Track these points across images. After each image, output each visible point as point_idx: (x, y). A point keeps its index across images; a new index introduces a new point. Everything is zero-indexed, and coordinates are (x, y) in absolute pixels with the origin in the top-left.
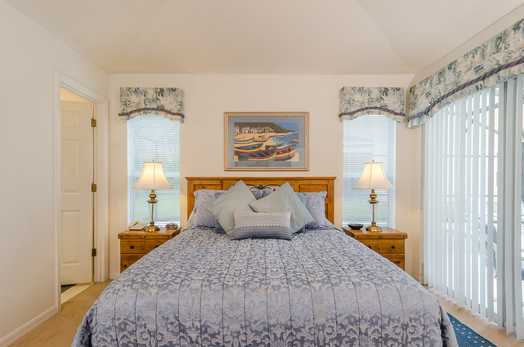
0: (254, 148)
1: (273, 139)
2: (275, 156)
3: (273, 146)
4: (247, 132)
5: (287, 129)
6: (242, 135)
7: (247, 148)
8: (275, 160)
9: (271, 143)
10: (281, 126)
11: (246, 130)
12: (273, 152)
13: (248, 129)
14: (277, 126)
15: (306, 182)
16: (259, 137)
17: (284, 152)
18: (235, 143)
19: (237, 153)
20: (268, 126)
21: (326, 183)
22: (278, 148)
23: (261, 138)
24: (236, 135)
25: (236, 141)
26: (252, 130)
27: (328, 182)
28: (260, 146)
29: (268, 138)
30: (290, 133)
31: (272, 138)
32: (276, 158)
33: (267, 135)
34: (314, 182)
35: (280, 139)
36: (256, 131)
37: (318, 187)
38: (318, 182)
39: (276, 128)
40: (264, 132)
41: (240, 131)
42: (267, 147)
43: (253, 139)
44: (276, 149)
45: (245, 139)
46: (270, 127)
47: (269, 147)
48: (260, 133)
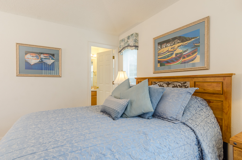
0: (168, 57)
1: (181, 48)
2: (182, 60)
3: (180, 53)
4: (164, 47)
5: (190, 37)
6: (162, 50)
7: (164, 58)
8: (181, 63)
9: (179, 51)
10: (186, 36)
11: (164, 46)
12: (180, 57)
13: (165, 45)
14: (183, 37)
15: (201, 80)
16: (172, 48)
17: (188, 55)
18: (158, 56)
19: (159, 62)
20: (176, 39)
21: (222, 80)
22: (184, 54)
23: (172, 49)
24: (159, 50)
25: (159, 54)
26: (167, 45)
27: (224, 79)
28: (172, 54)
29: (177, 48)
30: (193, 40)
31: (179, 47)
32: (182, 61)
33: (176, 46)
34: (208, 79)
35: (185, 46)
36: (170, 45)
37: (213, 84)
38: (212, 80)
39: (182, 39)
40: (174, 44)
41: (161, 47)
42: (176, 54)
43: (168, 50)
44: (182, 55)
45: (164, 52)
46: (178, 40)
47: (178, 54)
48: (172, 45)
